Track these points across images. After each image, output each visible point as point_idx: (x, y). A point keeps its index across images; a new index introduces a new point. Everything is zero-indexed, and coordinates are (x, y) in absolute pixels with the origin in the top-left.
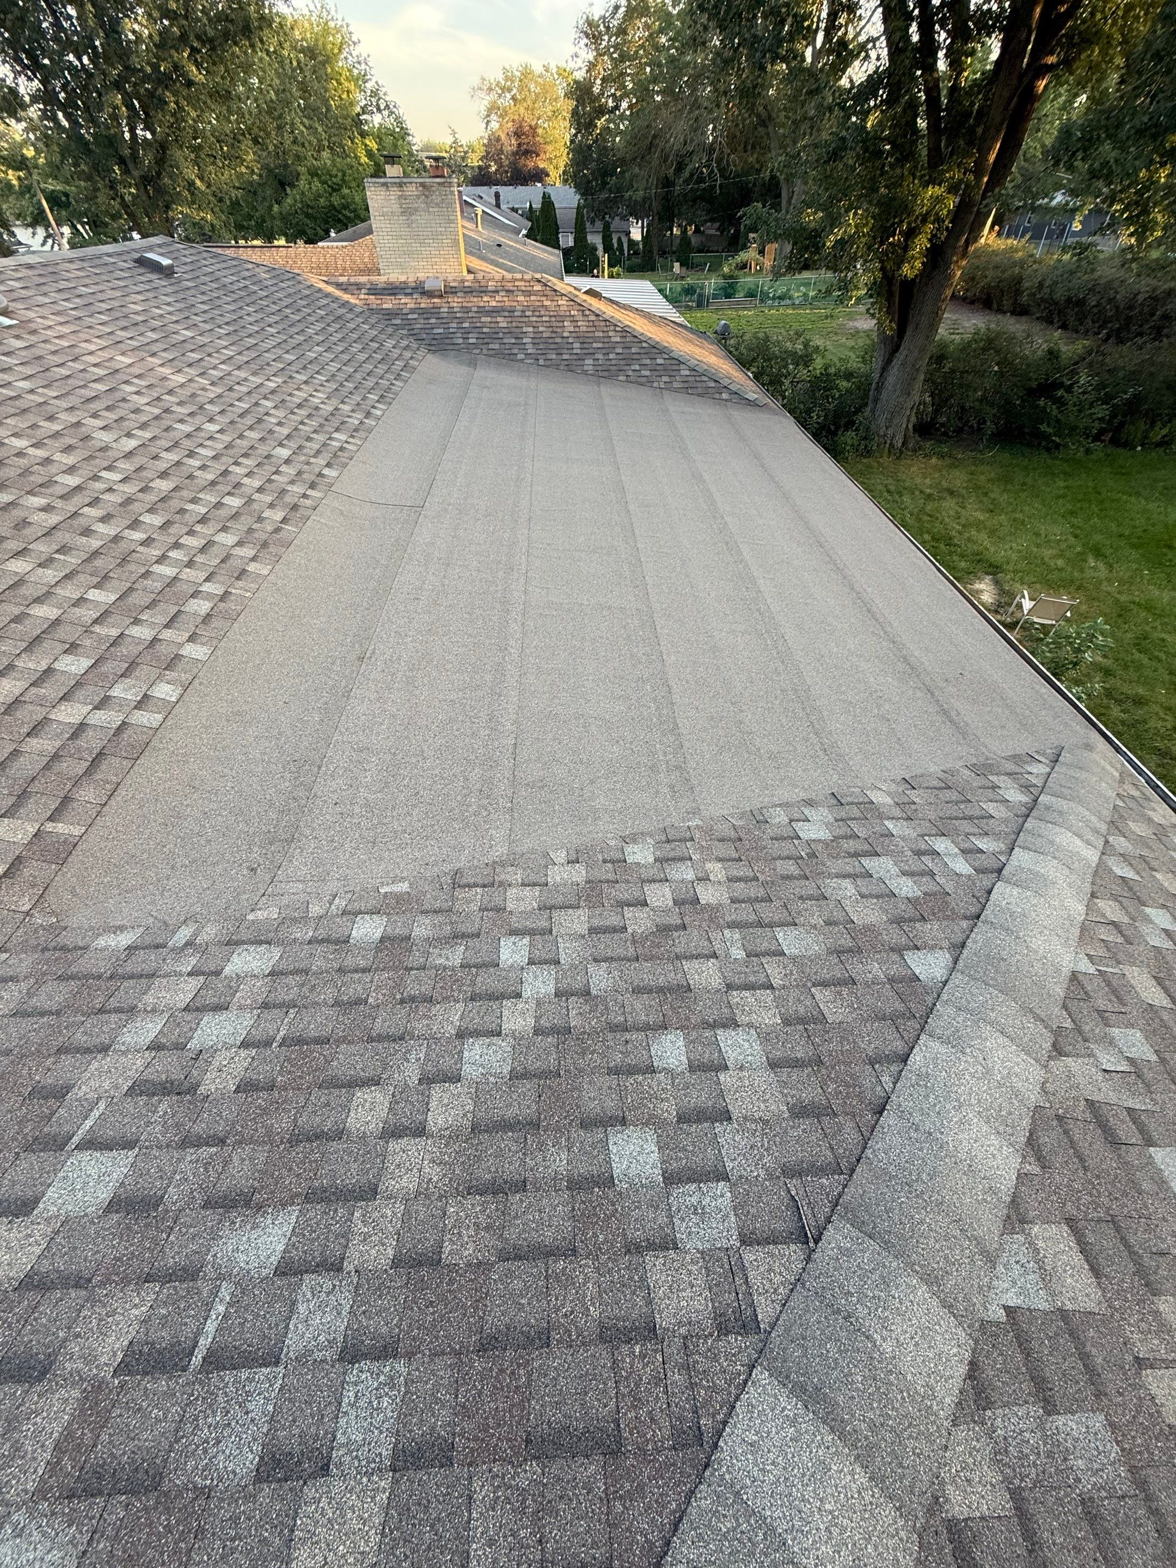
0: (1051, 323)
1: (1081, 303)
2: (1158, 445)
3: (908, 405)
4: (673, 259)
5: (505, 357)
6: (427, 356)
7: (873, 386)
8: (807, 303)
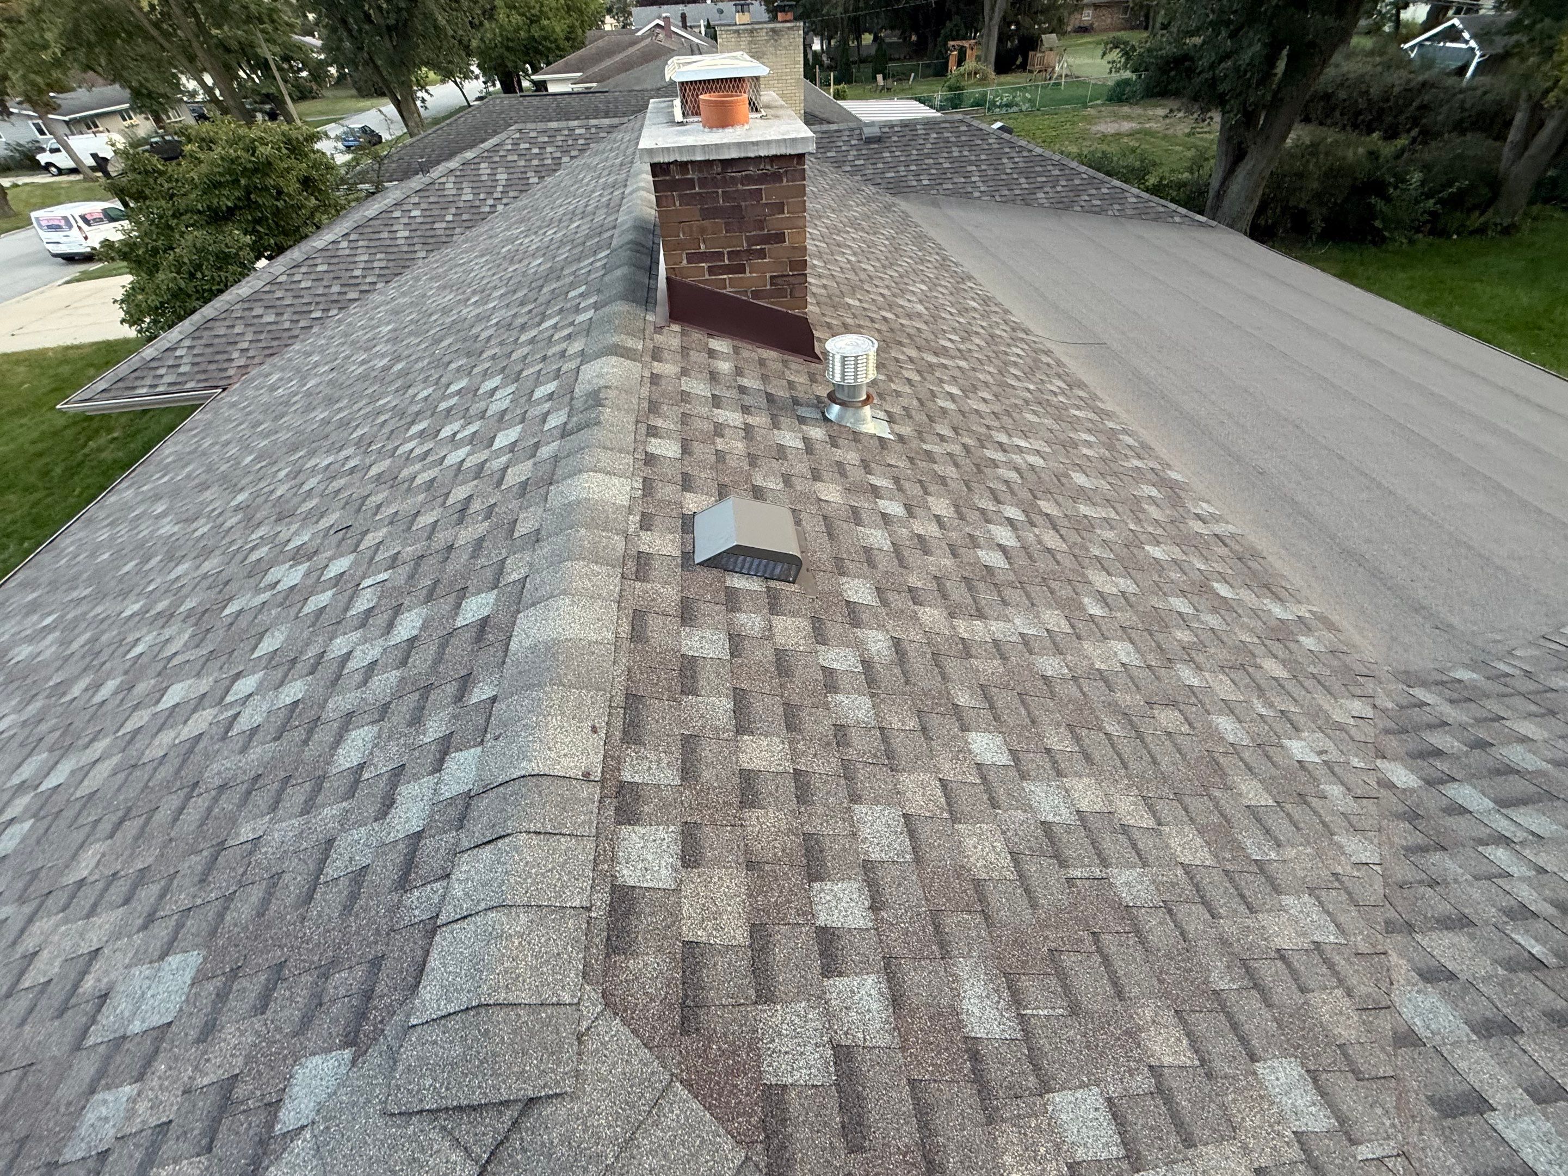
2: (1476, 231)
3: (1250, 211)
4: (867, 69)
5: (963, 195)
6: (896, 200)
7: (1212, 194)
8: (1035, 108)
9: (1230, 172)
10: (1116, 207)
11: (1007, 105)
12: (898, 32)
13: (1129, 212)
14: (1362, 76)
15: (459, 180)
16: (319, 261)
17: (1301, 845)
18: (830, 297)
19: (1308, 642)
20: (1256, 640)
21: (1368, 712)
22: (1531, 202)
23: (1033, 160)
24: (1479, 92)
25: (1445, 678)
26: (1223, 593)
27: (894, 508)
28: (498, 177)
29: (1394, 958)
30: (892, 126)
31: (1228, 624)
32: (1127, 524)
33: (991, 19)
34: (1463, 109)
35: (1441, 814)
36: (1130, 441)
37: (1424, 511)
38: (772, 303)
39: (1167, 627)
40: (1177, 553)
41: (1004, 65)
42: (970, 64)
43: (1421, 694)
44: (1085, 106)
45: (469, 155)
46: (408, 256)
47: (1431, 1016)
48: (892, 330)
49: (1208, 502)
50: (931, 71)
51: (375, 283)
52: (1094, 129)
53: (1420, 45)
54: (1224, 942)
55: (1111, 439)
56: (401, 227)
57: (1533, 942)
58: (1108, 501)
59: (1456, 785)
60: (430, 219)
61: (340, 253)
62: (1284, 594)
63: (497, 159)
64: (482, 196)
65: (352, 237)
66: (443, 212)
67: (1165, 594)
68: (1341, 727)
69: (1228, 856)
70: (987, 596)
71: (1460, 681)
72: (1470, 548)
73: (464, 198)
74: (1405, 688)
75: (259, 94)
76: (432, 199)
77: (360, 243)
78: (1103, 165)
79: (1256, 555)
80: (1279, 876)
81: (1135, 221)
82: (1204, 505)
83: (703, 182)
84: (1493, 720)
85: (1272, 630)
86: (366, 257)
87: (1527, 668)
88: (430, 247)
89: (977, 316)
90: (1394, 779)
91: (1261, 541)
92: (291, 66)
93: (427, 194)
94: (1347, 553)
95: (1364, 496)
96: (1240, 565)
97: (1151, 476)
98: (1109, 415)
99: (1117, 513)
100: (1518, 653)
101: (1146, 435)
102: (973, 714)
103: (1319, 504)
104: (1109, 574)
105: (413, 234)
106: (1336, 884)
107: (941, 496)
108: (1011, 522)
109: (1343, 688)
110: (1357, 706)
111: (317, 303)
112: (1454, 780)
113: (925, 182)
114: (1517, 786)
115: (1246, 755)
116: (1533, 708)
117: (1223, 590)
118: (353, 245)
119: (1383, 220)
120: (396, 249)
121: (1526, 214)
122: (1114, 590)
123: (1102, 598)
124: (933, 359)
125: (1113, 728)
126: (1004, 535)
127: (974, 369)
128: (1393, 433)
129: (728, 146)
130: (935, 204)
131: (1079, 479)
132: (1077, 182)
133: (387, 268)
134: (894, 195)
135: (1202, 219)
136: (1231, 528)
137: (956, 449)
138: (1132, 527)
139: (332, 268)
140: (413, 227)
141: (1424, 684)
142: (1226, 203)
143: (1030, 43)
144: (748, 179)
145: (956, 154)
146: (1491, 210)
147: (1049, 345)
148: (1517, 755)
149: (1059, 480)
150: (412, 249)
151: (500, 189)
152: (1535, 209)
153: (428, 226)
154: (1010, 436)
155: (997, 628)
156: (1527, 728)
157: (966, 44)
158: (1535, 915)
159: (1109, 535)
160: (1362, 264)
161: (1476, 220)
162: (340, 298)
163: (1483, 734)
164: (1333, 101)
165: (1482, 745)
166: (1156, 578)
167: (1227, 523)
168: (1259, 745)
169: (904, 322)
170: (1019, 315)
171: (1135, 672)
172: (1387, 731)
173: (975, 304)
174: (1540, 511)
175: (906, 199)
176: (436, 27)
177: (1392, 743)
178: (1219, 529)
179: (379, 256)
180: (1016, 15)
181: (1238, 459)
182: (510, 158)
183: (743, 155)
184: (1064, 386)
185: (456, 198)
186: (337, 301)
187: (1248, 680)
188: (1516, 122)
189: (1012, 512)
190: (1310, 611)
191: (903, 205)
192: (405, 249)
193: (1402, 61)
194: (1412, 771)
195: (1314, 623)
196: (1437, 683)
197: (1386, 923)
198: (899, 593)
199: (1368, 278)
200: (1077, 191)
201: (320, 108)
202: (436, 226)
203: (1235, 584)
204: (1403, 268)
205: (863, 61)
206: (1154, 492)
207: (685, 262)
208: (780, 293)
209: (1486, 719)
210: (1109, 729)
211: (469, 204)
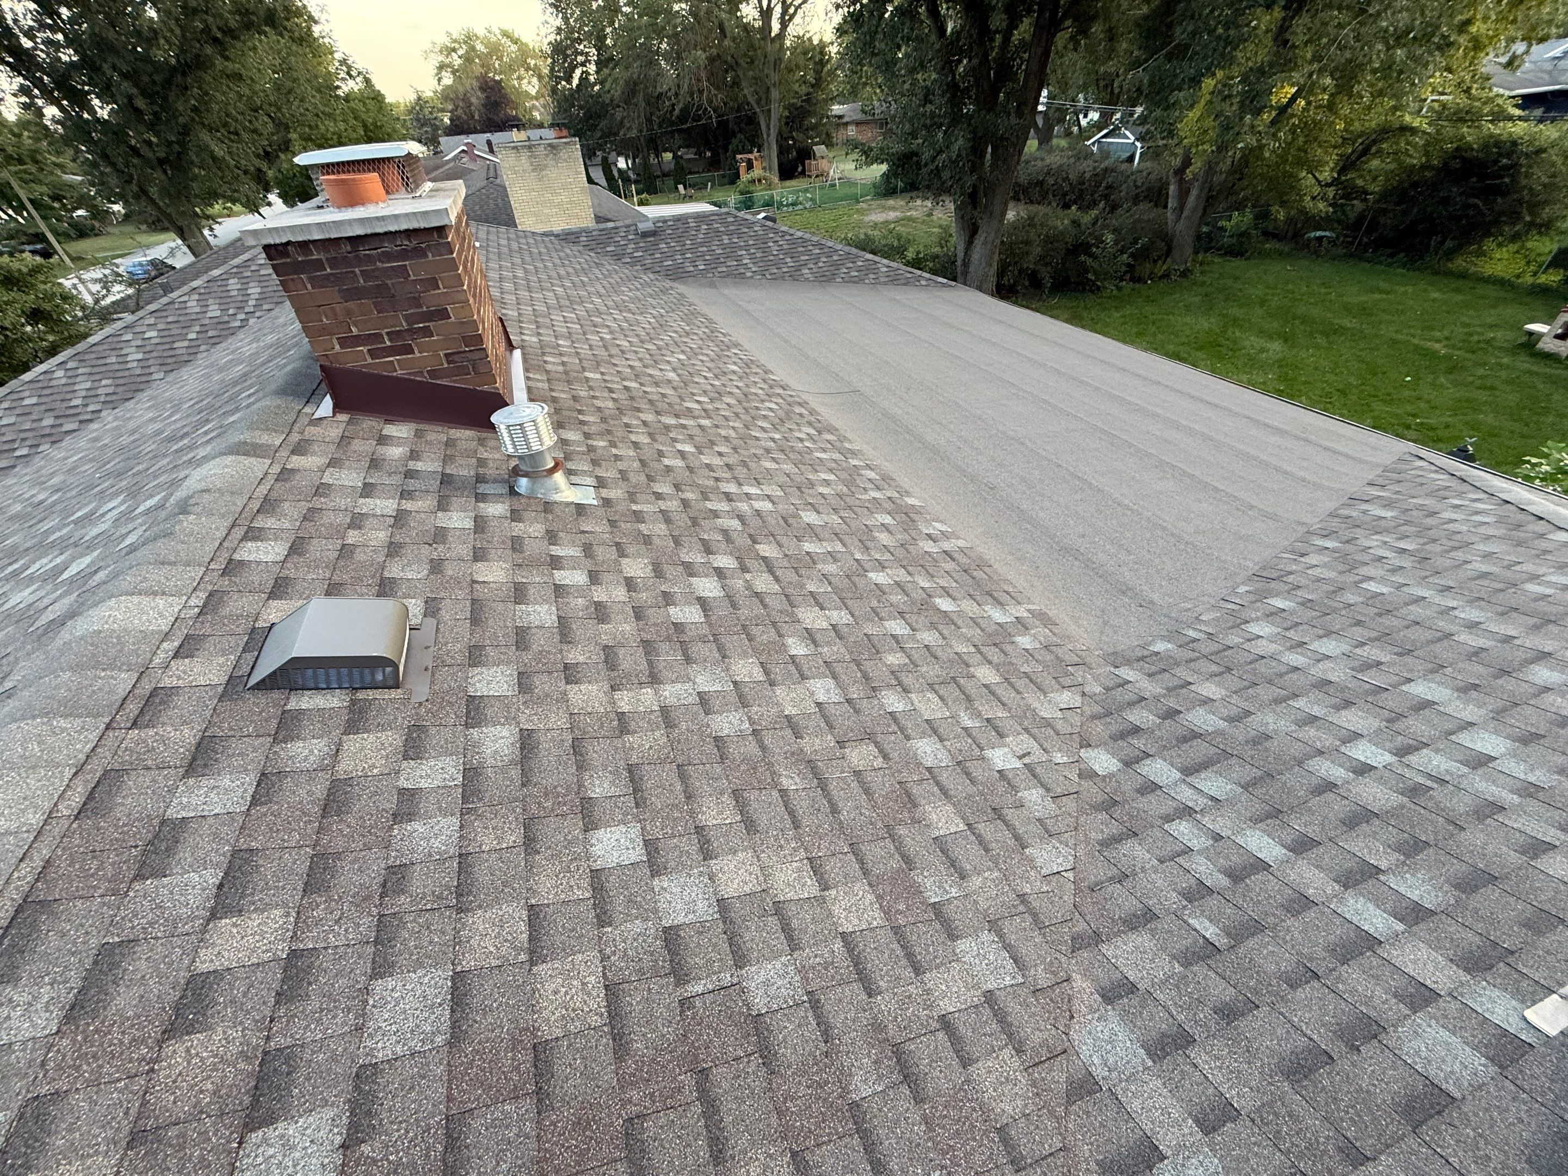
0: (1019, 200)
1: (1041, 183)
2: (1163, 277)
3: (991, 273)
4: (670, 182)
5: (737, 276)
6: (675, 285)
7: (959, 263)
8: (817, 206)
9: (970, 243)
10: (872, 276)
11: (792, 204)
12: (694, 150)
13: (882, 280)
14: (1061, 166)
15: (202, 297)
16: (27, 393)
17: (989, 869)
18: (566, 373)
19: (1024, 641)
20: (972, 649)
21: (1077, 701)
22: (1196, 252)
23: (794, 242)
24: (1145, 174)
25: (1146, 653)
26: (944, 608)
27: (574, 577)
28: (249, 291)
29: (1079, 982)
30: (665, 221)
31: (944, 638)
32: (852, 555)
33: (768, 135)
34: (1137, 187)
35: (1135, 795)
36: (872, 475)
37: (1126, 502)
38: (455, 381)
39: (878, 652)
40: (902, 575)
41: (788, 171)
42: (757, 172)
43: (1126, 673)
44: (858, 202)
45: (216, 272)
46: (144, 379)
47: (1109, 1047)
48: (632, 398)
49: (941, 521)
50: (726, 180)
51: (100, 411)
52: (867, 219)
53: (1098, 141)
54: (878, 1027)
55: (851, 478)
56: (133, 349)
57: (1207, 924)
58: (836, 534)
59: (1148, 761)
60: (168, 339)
61: (54, 383)
62: (1005, 598)
63: (249, 274)
64: (231, 312)
65: (70, 365)
66: (185, 331)
67: (881, 619)
68: (1048, 723)
69: (902, 907)
70: (668, 655)
71: (1157, 653)
72: (1164, 529)
73: (209, 314)
74: (1112, 669)
75: (25, 234)
76: (170, 319)
77: (80, 371)
78: (866, 245)
79: (982, 564)
80: (958, 916)
81: (889, 287)
82: (937, 525)
83: (333, 263)
84: (1182, 687)
85: (990, 635)
86: (88, 385)
87: (1210, 631)
88: (169, 368)
89: (734, 378)
90: (1096, 767)
91: (990, 551)
92: (64, 205)
93: (164, 314)
94: (1066, 550)
95: (1078, 497)
96: (966, 577)
97: (889, 506)
98: (854, 453)
99: (844, 545)
100: (1203, 618)
101: (888, 467)
102: (608, 805)
103: (1042, 508)
104: (822, 609)
105: (147, 356)
106: (1021, 908)
107: (640, 555)
108: (720, 573)
109: (1053, 682)
110: (1067, 698)
111: (23, 440)
112: (1149, 756)
113: (702, 267)
114: (1200, 750)
115: (944, 777)
116: (1214, 668)
117: (945, 604)
118: (70, 373)
119: (1095, 273)
120: (127, 373)
121: (1194, 260)
122: (825, 625)
123: (810, 636)
124: (672, 421)
125: (791, 781)
126: (708, 587)
127: (717, 426)
128: (1100, 439)
129: (350, 222)
130: (712, 285)
131: (809, 517)
132: (835, 258)
133: (114, 393)
134: (674, 280)
135: (941, 280)
136: (961, 543)
137: (672, 505)
138: (858, 556)
139: (43, 400)
140: (148, 349)
141: (1128, 662)
142: (971, 269)
143: (806, 154)
144: (388, 257)
145: (726, 241)
146: (1169, 260)
147: (805, 397)
148: (1202, 719)
149: (786, 522)
150: (147, 371)
151: (252, 303)
152: (1200, 256)
153: (167, 346)
154: (740, 485)
155: (672, 692)
156: (1210, 690)
157: (750, 156)
158: (1210, 891)
159: (830, 568)
160: (1086, 308)
161: (1161, 269)
162: (53, 431)
163: (1172, 703)
164: (1045, 187)
165: (1172, 714)
166: (874, 603)
167: (958, 538)
168: (959, 763)
169: (648, 389)
170: (779, 374)
171: (832, 710)
172: (1094, 717)
173: (735, 368)
174: (1216, 489)
175: (684, 283)
176: (214, 158)
177: (1098, 729)
178: (946, 546)
179: (104, 382)
180: (791, 132)
181: (973, 479)
182: (262, 272)
183: (369, 231)
184: (813, 432)
185: (199, 316)
186: (50, 435)
187: (958, 693)
188: (1170, 193)
189: (725, 561)
190: (1028, 611)
191: (681, 288)
192: (138, 371)
193: (1089, 155)
194: (1113, 755)
195: (1031, 621)
196: (1139, 659)
197: (1073, 939)
198: (550, 673)
199: (1092, 319)
200: (837, 265)
201: (104, 245)
202: (175, 345)
203: (958, 595)
204: (1117, 308)
205: (666, 175)
206: (888, 520)
207: (337, 347)
208: (461, 371)
209: (1175, 688)
210: (785, 783)
211: (216, 320)
